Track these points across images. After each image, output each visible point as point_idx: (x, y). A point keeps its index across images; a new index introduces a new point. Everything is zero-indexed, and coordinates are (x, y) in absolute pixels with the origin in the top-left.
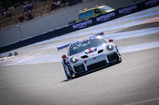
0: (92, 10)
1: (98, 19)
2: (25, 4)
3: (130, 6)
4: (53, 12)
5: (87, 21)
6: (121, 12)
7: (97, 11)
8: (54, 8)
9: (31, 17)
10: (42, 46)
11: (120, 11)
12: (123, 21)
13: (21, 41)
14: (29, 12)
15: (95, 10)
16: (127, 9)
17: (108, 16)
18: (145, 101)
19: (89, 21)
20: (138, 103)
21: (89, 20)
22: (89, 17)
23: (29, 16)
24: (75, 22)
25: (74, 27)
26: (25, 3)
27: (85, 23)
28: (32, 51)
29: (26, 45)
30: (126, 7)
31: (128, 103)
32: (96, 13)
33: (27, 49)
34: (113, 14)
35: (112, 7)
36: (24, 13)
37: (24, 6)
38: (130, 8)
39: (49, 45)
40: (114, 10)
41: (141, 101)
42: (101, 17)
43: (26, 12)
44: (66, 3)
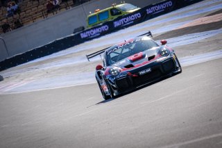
0: (107, 11)
1: (117, 24)
2: (9, 6)
3: (162, 3)
4: (50, 15)
5: (100, 26)
6: (150, 12)
7: (114, 12)
8: (52, 9)
9: (18, 25)
10: (36, 67)
11: (147, 10)
12: (153, 25)
13: (6, 60)
14: (15, 16)
15: (111, 10)
16: (159, 7)
17: (131, 18)
18: (192, 141)
19: (104, 27)
20: (182, 144)
21: (104, 25)
22: (104, 21)
23: (15, 23)
24: (83, 28)
25: (83, 36)
26: (9, 4)
27: (98, 30)
28: (22, 74)
29: (14, 65)
30: (157, 5)
31: (168, 144)
32: (112, 14)
33: (17, 71)
34: (139, 16)
35: (136, 5)
36: (9, 18)
37: (8, 9)
38: (162, 6)
39: (48, 64)
40: (139, 9)
41: (186, 140)
42: (122, 20)
43: (11, 18)
44: (68, 2)
